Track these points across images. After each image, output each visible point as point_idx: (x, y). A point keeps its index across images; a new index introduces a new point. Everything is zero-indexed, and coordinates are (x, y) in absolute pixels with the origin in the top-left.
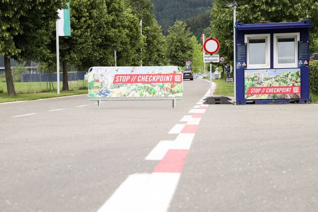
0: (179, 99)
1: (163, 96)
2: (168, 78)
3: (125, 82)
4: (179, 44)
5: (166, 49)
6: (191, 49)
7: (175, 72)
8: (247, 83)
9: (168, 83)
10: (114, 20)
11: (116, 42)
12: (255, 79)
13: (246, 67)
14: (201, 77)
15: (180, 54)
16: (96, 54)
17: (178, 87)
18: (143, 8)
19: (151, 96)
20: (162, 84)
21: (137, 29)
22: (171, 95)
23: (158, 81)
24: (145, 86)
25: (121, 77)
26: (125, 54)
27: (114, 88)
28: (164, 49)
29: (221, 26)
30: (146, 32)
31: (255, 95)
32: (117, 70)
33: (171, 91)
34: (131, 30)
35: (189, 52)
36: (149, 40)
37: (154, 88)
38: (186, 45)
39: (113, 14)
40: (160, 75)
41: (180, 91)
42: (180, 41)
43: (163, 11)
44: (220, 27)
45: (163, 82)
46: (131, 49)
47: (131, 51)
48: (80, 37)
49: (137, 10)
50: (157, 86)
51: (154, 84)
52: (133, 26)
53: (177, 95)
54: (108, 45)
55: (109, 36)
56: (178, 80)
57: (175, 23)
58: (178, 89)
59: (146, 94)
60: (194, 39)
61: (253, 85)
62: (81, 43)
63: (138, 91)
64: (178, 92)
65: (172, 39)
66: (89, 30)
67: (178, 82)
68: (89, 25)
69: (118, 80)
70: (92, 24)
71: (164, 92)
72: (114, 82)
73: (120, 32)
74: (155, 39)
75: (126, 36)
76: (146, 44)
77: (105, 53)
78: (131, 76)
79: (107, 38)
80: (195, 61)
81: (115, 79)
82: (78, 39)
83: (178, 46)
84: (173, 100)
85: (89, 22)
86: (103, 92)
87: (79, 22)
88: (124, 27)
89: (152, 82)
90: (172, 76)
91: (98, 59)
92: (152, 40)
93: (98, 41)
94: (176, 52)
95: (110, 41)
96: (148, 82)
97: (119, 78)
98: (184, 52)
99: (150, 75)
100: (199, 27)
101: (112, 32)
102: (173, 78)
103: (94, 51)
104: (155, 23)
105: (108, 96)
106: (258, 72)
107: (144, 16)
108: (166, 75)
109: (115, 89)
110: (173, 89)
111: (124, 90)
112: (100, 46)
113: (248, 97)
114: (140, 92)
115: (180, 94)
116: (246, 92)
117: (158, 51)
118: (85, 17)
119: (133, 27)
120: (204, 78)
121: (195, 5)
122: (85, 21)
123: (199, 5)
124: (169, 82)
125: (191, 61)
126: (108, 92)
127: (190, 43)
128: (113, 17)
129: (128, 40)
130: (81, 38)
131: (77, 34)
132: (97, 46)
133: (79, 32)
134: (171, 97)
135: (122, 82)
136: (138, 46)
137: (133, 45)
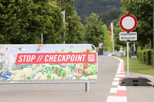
0: (93, 82)
1: (74, 78)
2: (80, 58)
3: (30, 63)
4: (94, 30)
5: (84, 34)
7: (88, 50)
9: (79, 64)
10: (39, 8)
11: (42, 26)
14: (110, 55)
15: (94, 38)
16: (25, 36)
17: (92, 68)
18: (66, 2)
19: (60, 78)
20: (73, 64)
21: (60, 17)
22: (83, 78)
23: (69, 61)
24: (53, 67)
25: (25, 56)
26: (50, 36)
27: (17, 69)
29: (133, 8)
30: (68, 20)
32: (20, 49)
33: (84, 73)
34: (55, 18)
35: (101, 36)
36: (70, 27)
37: (64, 69)
38: (99, 31)
39: (39, 3)
40: (71, 54)
41: (94, 73)
42: (95, 28)
43: (83, 8)
44: (131, 10)
45: (74, 62)
46: (55, 33)
47: (55, 34)
48: (7, 20)
49: (61, 3)
50: (67, 67)
51: (63, 64)
52: (57, 14)
53: (91, 77)
54: (35, 29)
55: (36, 21)
56: (92, 60)
57: (91, 14)
58: (92, 71)
59: (54, 76)
60: (105, 26)
62: (8, 26)
63: (45, 73)
64: (92, 74)
65: (89, 26)
66: (15, 15)
67: (92, 63)
68: (15, 10)
69: (21, 60)
70: (18, 9)
71: (75, 74)
72: (17, 62)
73: (45, 18)
74: (75, 26)
75: (51, 22)
76: (68, 29)
77: (32, 35)
78: (37, 55)
79: (34, 23)
80: (106, 43)
81: (18, 59)
82: (5, 22)
83: (93, 32)
84: (86, 84)
85: (16, 8)
86: (3, 74)
87: (6, 7)
88: (49, 15)
89: (61, 62)
90: (84, 55)
91: (26, 39)
92: (73, 26)
93: (26, 25)
94: (92, 36)
95: (36, 25)
96: (57, 63)
97: (23, 58)
98: (97, 36)
99: (59, 54)
100: (108, 19)
101: (38, 18)
102: (86, 57)
103: (23, 33)
104: (75, 14)
105: (9, 79)
107: (66, 8)
108: (78, 54)
109: (18, 71)
110: (86, 70)
112: (28, 29)
114: (48, 74)
115: (95, 77)
117: (78, 35)
118: (12, 4)
120: (113, 55)
121: (105, 4)
122: (12, 7)
123: (108, 4)
124: (82, 62)
125: (103, 42)
126: (10, 74)
127: (102, 29)
128: (39, 6)
129: (53, 25)
130: (8, 22)
131: (4, 18)
132: (25, 29)
133: (7, 16)
134: (84, 80)
135: (26, 62)
136: (61, 30)
137: (57, 30)
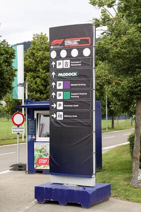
8: (36, 154)
12: (43, 150)
13: (35, 139)
31: (42, 165)
61: (41, 156)
106: (45, 145)
113: (37, 167)
116: (35, 162)
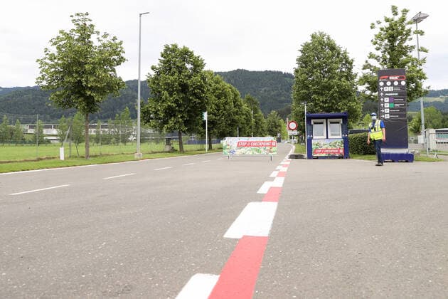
0: (274, 156)
1: (266, 154)
2: (268, 144)
3: (244, 146)
6: (280, 126)
7: (272, 140)
8: (314, 147)
10: (237, 111)
11: (239, 123)
12: (318, 144)
13: (313, 137)
14: (286, 142)
15: (274, 129)
16: (228, 129)
17: (274, 149)
18: (253, 104)
19: (258, 154)
21: (250, 116)
22: (270, 154)
23: (263, 146)
24: (255, 148)
26: (243, 129)
28: (265, 127)
30: (255, 117)
31: (318, 154)
32: (239, 140)
33: (270, 151)
34: (247, 116)
35: (279, 128)
36: (257, 122)
37: (260, 149)
38: (278, 124)
40: (264, 142)
41: (275, 151)
42: (274, 122)
44: (297, 115)
45: (265, 146)
46: (246, 127)
48: (219, 120)
49: (250, 105)
50: (262, 148)
53: (273, 153)
54: (234, 124)
55: (235, 120)
57: (271, 112)
59: (256, 153)
60: (282, 120)
61: (317, 148)
63: (251, 151)
65: (270, 121)
66: (224, 116)
67: (274, 147)
68: (224, 114)
71: (266, 152)
72: (238, 146)
73: (240, 117)
74: (260, 121)
75: (244, 119)
76: (255, 124)
77: (232, 129)
78: (247, 143)
79: (233, 121)
80: (283, 133)
81: (238, 144)
83: (273, 125)
84: (271, 156)
85: (224, 112)
86: (231, 152)
88: (243, 114)
89: (259, 146)
90: (270, 143)
93: (229, 122)
94: (272, 128)
95: (235, 122)
96: (257, 146)
97: (240, 144)
98: (276, 128)
99: (258, 142)
100: (284, 114)
101: (236, 117)
103: (226, 128)
104: (260, 113)
105: (234, 154)
106: (319, 141)
107: (254, 108)
108: (267, 142)
109: (238, 150)
111: (243, 150)
112: (230, 125)
113: (314, 155)
115: (275, 153)
116: (313, 152)
117: (262, 127)
119: (248, 114)
120: (288, 143)
124: (269, 146)
125: (280, 133)
126: (234, 152)
127: (280, 123)
128: (237, 109)
129: (245, 122)
132: (228, 125)
133: (219, 118)
135: (242, 146)
136: (250, 125)
137: (248, 125)
